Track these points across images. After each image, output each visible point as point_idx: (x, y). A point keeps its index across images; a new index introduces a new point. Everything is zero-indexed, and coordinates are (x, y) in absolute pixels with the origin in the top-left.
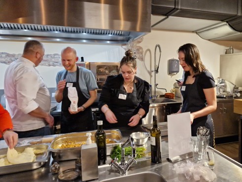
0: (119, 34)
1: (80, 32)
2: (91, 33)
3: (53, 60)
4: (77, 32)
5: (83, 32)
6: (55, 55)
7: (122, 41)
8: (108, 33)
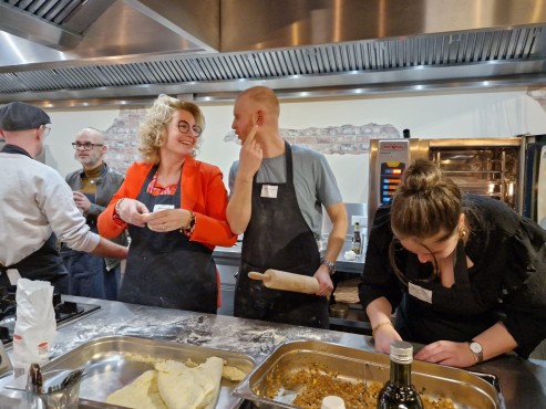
0: (521, 56)
1: (405, 65)
2: (434, 63)
3: (340, 139)
4: (398, 66)
5: (412, 65)
6: (344, 127)
7: (533, 74)
8: (484, 58)
